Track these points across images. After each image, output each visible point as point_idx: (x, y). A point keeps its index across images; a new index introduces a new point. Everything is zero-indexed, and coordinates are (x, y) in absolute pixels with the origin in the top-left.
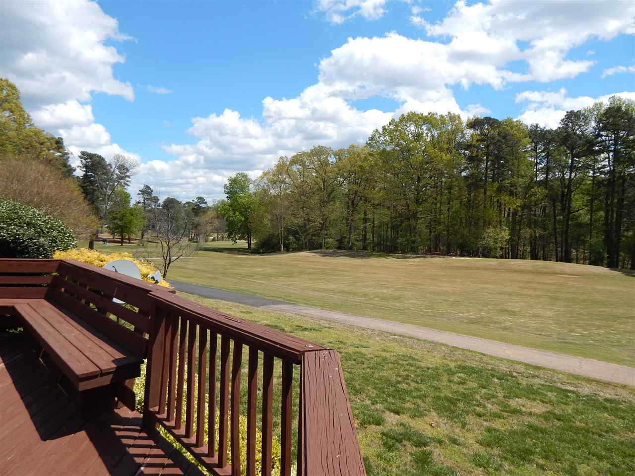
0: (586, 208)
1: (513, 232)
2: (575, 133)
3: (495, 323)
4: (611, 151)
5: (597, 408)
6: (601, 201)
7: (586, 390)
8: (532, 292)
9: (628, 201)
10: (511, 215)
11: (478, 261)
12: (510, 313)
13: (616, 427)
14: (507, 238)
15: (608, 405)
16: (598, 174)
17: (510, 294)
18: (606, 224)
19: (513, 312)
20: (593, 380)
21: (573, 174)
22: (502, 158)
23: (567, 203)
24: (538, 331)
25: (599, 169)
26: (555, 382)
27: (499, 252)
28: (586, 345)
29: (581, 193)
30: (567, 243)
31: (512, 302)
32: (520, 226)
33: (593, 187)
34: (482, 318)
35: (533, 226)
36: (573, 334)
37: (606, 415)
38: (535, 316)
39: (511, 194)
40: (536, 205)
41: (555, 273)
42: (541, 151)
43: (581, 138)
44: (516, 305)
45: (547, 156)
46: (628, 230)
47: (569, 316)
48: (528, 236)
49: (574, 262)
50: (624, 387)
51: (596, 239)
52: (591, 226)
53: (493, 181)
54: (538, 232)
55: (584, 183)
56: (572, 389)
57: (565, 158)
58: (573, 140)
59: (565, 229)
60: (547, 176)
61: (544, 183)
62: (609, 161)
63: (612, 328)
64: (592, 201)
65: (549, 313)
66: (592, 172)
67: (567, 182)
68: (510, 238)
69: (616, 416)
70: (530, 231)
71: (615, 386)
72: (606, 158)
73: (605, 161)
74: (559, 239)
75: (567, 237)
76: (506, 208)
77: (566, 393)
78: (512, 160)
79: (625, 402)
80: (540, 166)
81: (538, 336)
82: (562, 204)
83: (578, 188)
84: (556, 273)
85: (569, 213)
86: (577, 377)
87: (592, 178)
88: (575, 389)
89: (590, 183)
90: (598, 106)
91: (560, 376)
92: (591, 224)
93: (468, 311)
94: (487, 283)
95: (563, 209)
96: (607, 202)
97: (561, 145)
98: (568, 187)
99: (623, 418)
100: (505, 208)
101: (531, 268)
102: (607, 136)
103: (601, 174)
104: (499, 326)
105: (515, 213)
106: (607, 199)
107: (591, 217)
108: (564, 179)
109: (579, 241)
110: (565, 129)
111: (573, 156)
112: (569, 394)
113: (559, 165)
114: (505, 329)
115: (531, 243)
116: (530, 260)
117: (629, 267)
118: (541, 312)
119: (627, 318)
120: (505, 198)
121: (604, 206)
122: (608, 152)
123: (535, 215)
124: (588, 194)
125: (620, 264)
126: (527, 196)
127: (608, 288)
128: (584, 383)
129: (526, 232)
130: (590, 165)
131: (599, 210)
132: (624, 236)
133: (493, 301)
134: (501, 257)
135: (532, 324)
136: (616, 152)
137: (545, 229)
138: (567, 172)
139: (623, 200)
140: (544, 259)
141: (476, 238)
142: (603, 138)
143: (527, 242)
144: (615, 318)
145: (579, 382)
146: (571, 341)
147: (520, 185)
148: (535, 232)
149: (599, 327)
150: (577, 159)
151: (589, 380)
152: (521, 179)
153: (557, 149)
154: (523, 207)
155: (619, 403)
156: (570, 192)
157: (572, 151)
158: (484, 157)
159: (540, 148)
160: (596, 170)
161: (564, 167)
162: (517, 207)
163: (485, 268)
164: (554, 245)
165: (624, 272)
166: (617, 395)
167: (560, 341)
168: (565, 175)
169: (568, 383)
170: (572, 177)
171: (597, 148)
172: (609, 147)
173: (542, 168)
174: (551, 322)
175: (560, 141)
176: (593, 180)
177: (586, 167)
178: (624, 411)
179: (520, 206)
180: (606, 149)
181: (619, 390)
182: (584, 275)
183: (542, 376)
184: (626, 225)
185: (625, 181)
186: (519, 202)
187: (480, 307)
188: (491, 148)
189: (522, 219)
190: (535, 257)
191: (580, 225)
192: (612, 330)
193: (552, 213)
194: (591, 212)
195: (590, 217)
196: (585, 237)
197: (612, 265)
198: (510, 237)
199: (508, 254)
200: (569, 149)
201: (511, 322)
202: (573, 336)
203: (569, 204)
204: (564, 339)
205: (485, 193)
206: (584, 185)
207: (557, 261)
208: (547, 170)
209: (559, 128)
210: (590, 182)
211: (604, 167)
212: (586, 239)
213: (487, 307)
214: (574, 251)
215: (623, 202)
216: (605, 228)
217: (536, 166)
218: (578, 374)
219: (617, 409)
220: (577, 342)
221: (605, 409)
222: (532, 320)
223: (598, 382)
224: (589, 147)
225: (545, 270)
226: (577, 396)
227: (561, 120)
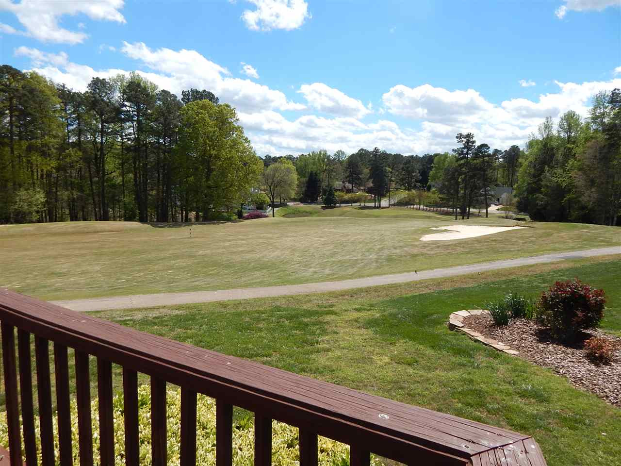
0: (118, 171)
1: (48, 194)
2: (103, 100)
3: (45, 287)
4: (135, 121)
5: (149, 325)
6: (130, 165)
7: (139, 316)
8: (77, 252)
9: (150, 166)
10: (45, 176)
11: (12, 227)
12: (59, 275)
13: (164, 332)
14: (43, 200)
15: (156, 320)
16: (125, 140)
17: (55, 257)
18: (136, 185)
19: (60, 273)
20: (142, 309)
21: (104, 139)
22: (29, 114)
23: (101, 165)
24: (89, 285)
25: (126, 135)
26: (115, 317)
27: (35, 217)
28: (131, 286)
29: (114, 157)
30: (104, 204)
31: (58, 264)
32: (56, 189)
33: (122, 152)
34: (28, 285)
35: (70, 188)
36: (120, 281)
37: (156, 327)
38: (83, 273)
39: (44, 154)
40: (72, 167)
41: (96, 232)
42: (72, 113)
43: (108, 105)
44: (63, 266)
45: (78, 118)
46: (152, 190)
47: (114, 267)
48: (66, 198)
49: (111, 220)
50: (164, 307)
51: (128, 199)
52: (124, 187)
53: (21, 139)
54: (76, 194)
55: (114, 147)
56: (129, 318)
57: (95, 122)
58: (101, 106)
59: (101, 190)
60: (79, 138)
61: (78, 145)
62: (134, 129)
63: (149, 270)
64: (122, 164)
65: (98, 268)
66: (120, 138)
67: (99, 146)
68: (46, 201)
69: (163, 326)
70: (66, 193)
71: (158, 308)
72: (130, 127)
73: (130, 129)
74: (97, 199)
75: (103, 197)
76: (39, 170)
77: (126, 322)
78: (42, 118)
79: (166, 316)
80: (71, 128)
81: (90, 289)
82: (96, 166)
83: (109, 152)
84: (98, 232)
85: (104, 175)
86: (131, 310)
87: (120, 144)
88: (131, 318)
89: (120, 149)
90: (121, 78)
91: (118, 312)
92: (123, 185)
93: (10, 282)
94: (26, 250)
95: (98, 172)
96: (135, 166)
97: (90, 110)
98: (101, 150)
99: (167, 325)
100: (37, 169)
101: (73, 229)
102: (130, 107)
103: (128, 140)
104: (49, 289)
105: (49, 175)
106: (135, 163)
107: (123, 179)
108: (96, 143)
109: (114, 201)
110: (93, 94)
111: (103, 122)
112: (128, 322)
113: (91, 129)
114: (56, 290)
115: (69, 205)
116: (70, 222)
117: (155, 220)
118: (89, 268)
119: (158, 260)
120: (36, 158)
121: (133, 169)
122: (132, 121)
123: (71, 177)
124: (119, 158)
125: (149, 218)
126: (61, 157)
127: (143, 239)
128: (136, 312)
129: (64, 194)
130: (118, 132)
131: (129, 172)
132: (149, 194)
133: (37, 266)
134: (39, 221)
135: (82, 280)
136: (139, 122)
137: (82, 191)
138: (98, 136)
139: (147, 164)
140: (85, 220)
141: (6, 203)
142: (128, 108)
143: (64, 205)
144: (150, 261)
145: (133, 312)
146: (120, 287)
147: (53, 146)
148: (73, 194)
149: (139, 271)
150: (107, 125)
151: (139, 310)
152: (52, 140)
153: (87, 112)
154: (58, 169)
155: (163, 317)
156: (103, 155)
157: (101, 117)
158: (6, 110)
159: (69, 109)
160: (124, 136)
161: (95, 131)
162: (51, 169)
163: (23, 235)
164: (93, 206)
165: (151, 225)
166: (161, 313)
167: (111, 288)
168: (97, 139)
169: (125, 316)
170: (104, 141)
171: (123, 117)
172: (133, 117)
173: (73, 130)
174: (100, 275)
175: (90, 106)
176: (122, 145)
177: (115, 133)
178: (166, 321)
179: (56, 168)
180: (129, 119)
181: (161, 310)
182: (121, 231)
183: (103, 316)
184: (150, 185)
185: (147, 148)
186: (54, 164)
187: (23, 276)
188: (14, 101)
189: (57, 181)
190: (74, 218)
191: (114, 186)
192: (150, 271)
193: (87, 175)
194: (123, 174)
195: (121, 178)
196: (119, 197)
197: (143, 220)
198: (46, 199)
199: (46, 217)
200: (99, 115)
201: (61, 283)
202: (120, 283)
203: (103, 166)
204: (113, 287)
205: (12, 152)
206: (114, 149)
207: (97, 220)
208: (79, 132)
209: (87, 92)
210: (119, 147)
211: (130, 134)
212: (120, 199)
213: (31, 274)
214: (111, 210)
215: (147, 166)
216: (135, 189)
217: (68, 127)
218: (130, 308)
219: (162, 321)
220: (125, 286)
221: (155, 324)
222: (81, 277)
223: (146, 309)
224: (116, 115)
225: (86, 230)
226: (134, 322)
227: (89, 85)
